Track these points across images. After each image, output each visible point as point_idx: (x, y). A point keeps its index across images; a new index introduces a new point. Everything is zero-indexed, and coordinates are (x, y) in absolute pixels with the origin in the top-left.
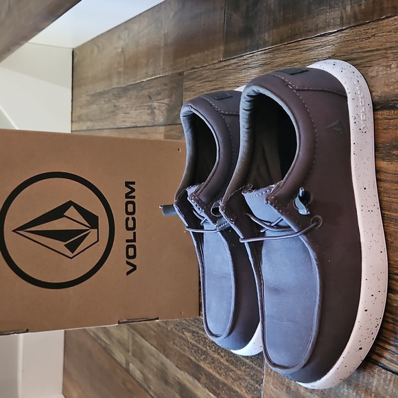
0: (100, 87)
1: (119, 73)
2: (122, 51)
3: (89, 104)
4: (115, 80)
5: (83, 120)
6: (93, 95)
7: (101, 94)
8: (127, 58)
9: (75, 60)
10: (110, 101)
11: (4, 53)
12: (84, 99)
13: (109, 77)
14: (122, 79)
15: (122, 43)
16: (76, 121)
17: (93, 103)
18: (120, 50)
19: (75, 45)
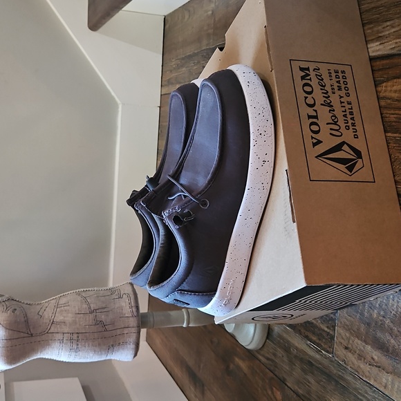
0: (190, 50)
1: (209, 35)
2: (212, 13)
3: (179, 67)
4: (205, 42)
5: (172, 84)
6: (183, 59)
7: (190, 57)
8: (216, 19)
9: (167, 27)
10: (199, 62)
11: (104, 19)
12: (173, 63)
13: (199, 40)
14: (212, 40)
15: (213, 5)
16: (166, 85)
17: (182, 66)
18: (210, 12)
19: (166, 13)
